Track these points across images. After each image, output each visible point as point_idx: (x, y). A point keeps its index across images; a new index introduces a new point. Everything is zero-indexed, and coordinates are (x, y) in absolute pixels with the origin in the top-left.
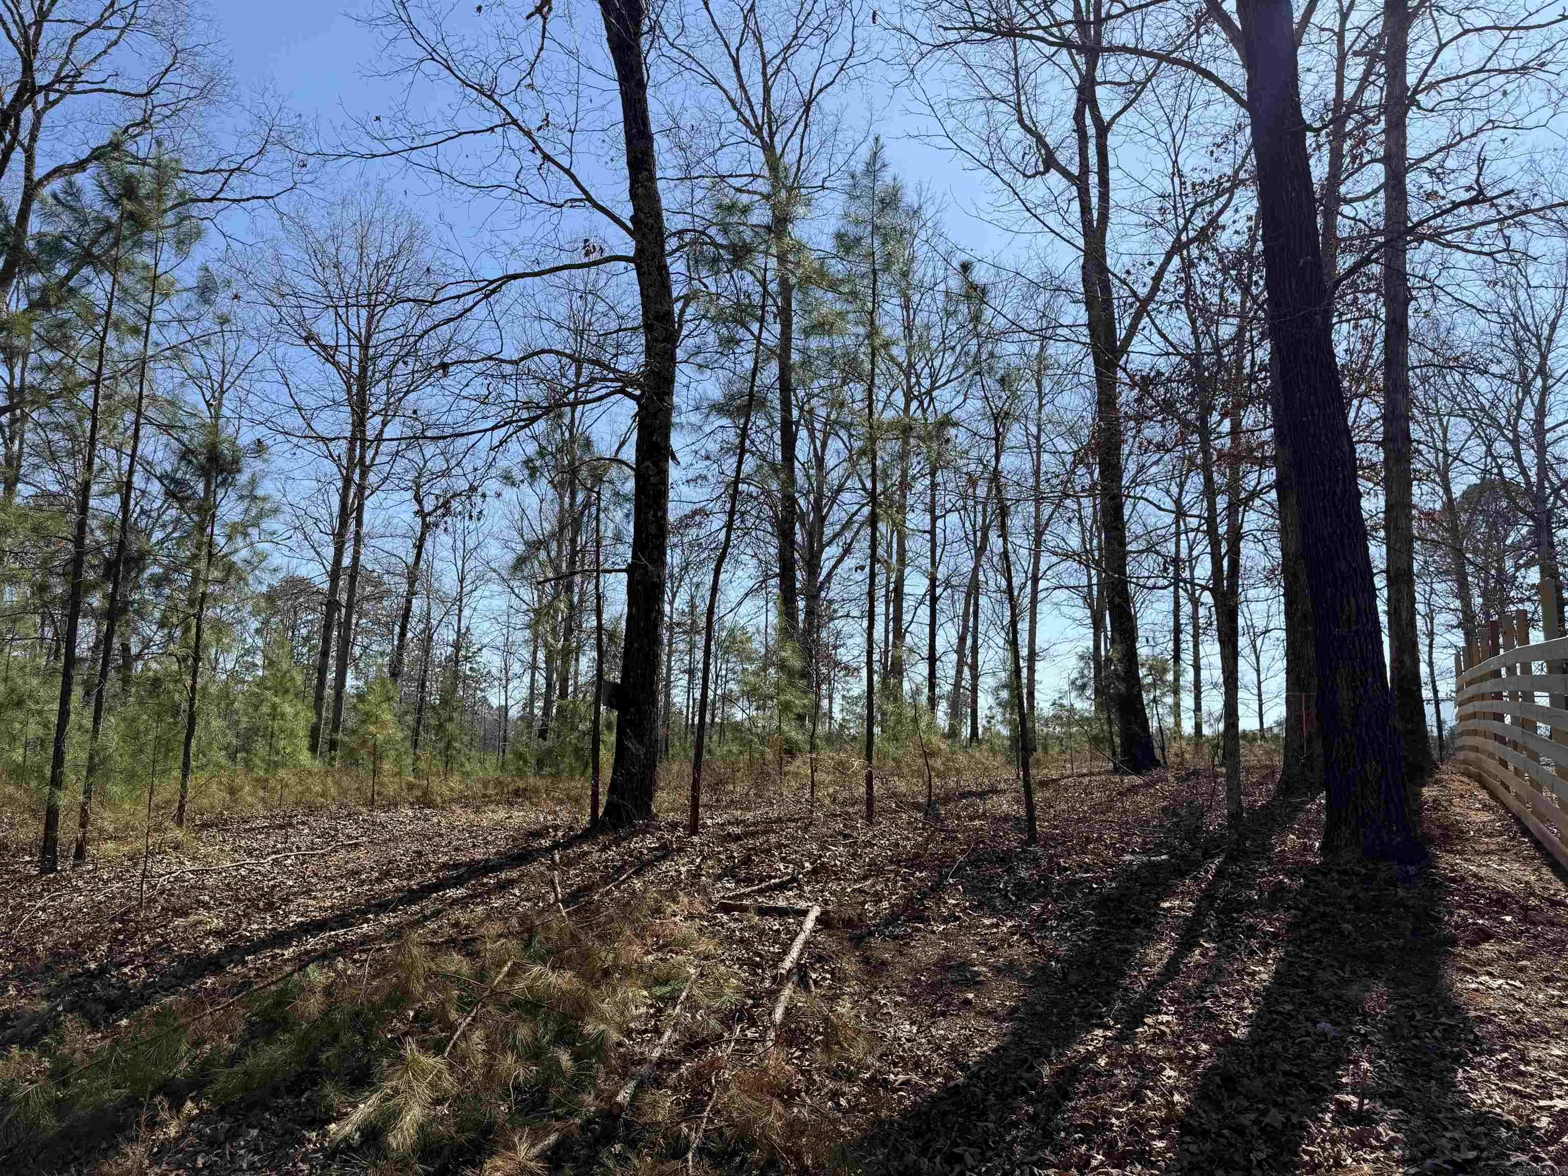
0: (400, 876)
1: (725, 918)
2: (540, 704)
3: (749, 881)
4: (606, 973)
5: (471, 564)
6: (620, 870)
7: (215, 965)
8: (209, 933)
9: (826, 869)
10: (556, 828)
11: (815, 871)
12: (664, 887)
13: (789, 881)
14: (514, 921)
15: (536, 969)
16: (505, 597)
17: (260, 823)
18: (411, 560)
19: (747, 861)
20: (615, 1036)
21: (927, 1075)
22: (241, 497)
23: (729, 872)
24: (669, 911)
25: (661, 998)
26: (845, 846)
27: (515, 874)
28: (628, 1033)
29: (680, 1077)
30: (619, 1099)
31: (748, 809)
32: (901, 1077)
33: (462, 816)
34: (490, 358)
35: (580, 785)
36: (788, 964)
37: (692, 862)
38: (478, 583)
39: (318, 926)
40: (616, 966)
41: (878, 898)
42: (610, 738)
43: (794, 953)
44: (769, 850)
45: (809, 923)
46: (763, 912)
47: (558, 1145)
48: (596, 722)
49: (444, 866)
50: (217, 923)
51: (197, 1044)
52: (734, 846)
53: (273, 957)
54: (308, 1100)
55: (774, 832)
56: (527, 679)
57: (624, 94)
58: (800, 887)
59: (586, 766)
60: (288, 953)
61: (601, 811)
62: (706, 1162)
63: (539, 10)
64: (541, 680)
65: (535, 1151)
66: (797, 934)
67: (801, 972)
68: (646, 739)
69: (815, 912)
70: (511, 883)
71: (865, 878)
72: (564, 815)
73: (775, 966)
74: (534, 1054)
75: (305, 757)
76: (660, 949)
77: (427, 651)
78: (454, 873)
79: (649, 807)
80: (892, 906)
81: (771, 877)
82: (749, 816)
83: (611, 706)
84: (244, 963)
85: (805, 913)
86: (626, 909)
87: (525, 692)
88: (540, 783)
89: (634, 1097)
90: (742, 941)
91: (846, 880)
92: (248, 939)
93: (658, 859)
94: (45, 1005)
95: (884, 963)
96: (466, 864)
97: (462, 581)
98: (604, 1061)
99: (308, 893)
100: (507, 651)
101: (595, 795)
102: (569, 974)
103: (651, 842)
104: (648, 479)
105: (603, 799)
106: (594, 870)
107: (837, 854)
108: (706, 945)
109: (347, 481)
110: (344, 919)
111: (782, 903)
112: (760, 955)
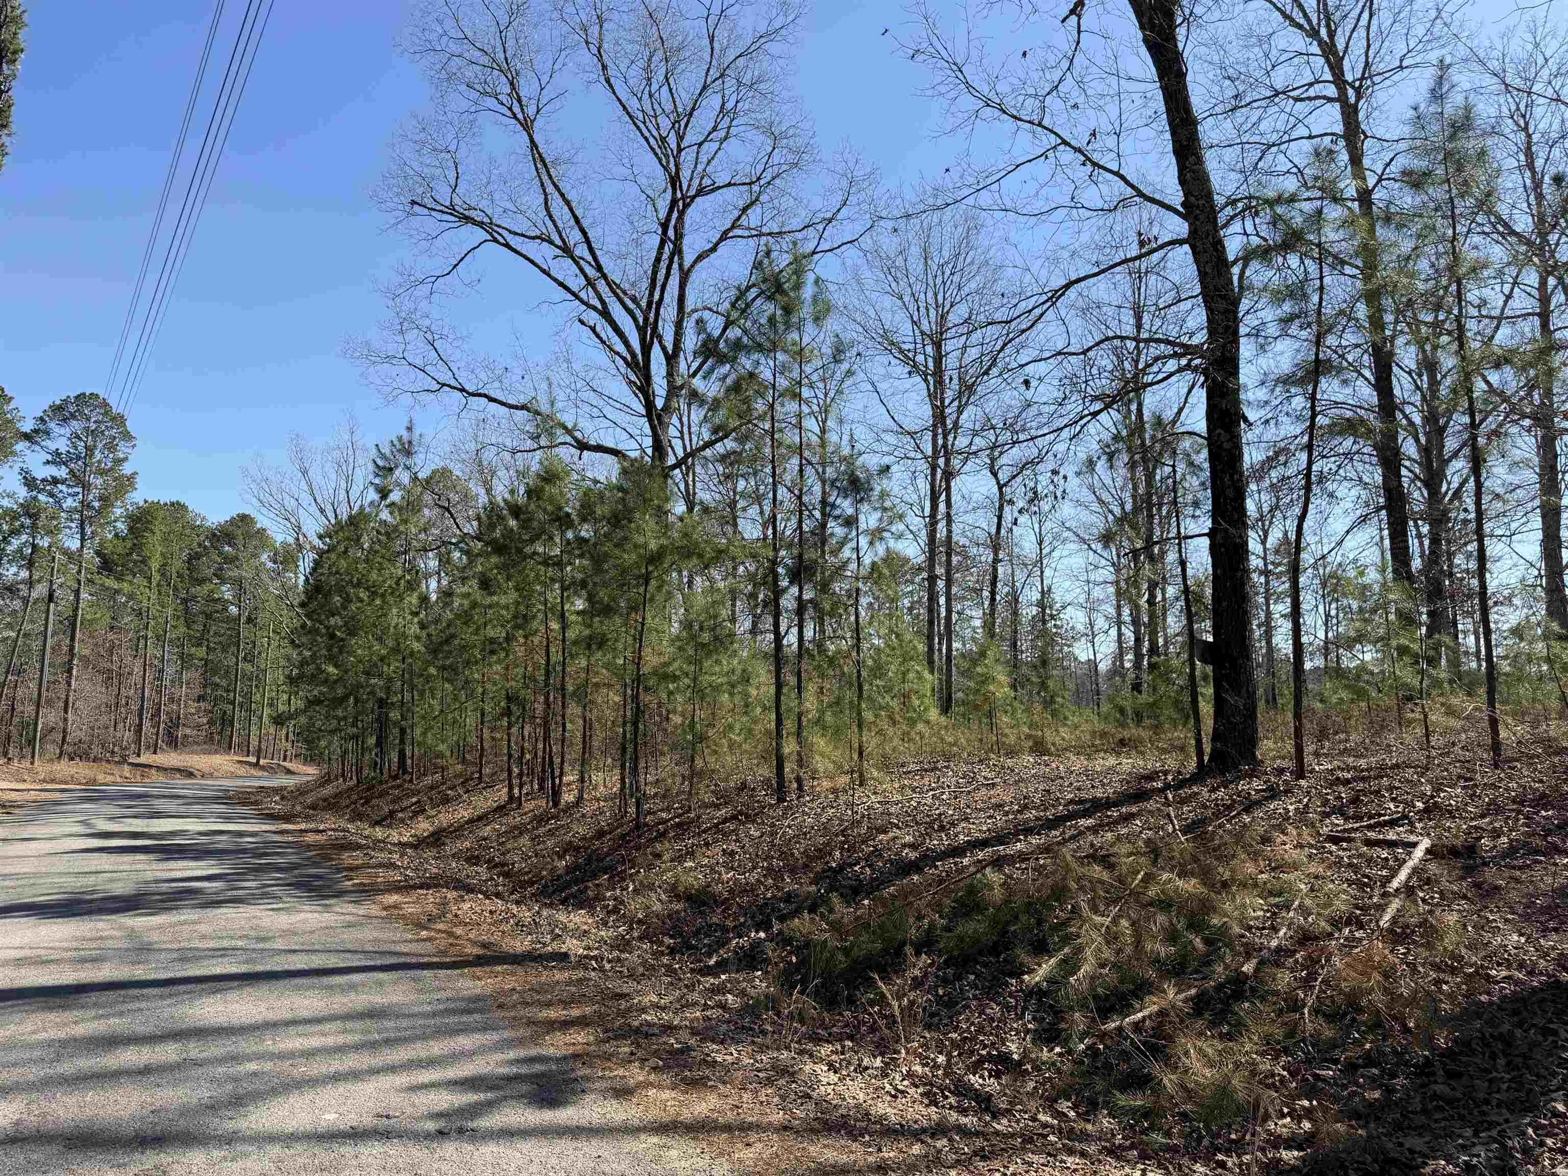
0: (1036, 808)
1: (1334, 848)
2: (1130, 657)
3: (1358, 818)
4: (1225, 885)
5: (1048, 525)
6: (1229, 808)
7: (914, 867)
8: (904, 846)
9: (1441, 809)
10: (1166, 773)
11: (1427, 810)
12: (1274, 822)
13: (1399, 819)
14: (1141, 843)
15: (1165, 876)
16: (1084, 554)
17: (912, 767)
18: (993, 531)
19: (1355, 801)
20: (1237, 930)
21: (1530, 973)
22: (875, 509)
23: (1340, 811)
24: (1278, 840)
25: (1277, 905)
26: (1464, 788)
27: (1134, 809)
28: (1249, 928)
29: (1296, 961)
30: (1245, 969)
31: (1362, 756)
32: (1504, 973)
33: (1078, 763)
34: (1059, 353)
35: (1183, 734)
36: (1395, 884)
37: (1300, 801)
38: (1055, 543)
39: (983, 844)
40: (1233, 880)
41: (1496, 834)
42: (1208, 691)
43: (1403, 875)
44: (1378, 792)
45: (1419, 853)
46: (1369, 843)
47: (1198, 996)
48: (1192, 675)
49: (1071, 802)
50: (909, 839)
51: (920, 918)
52: (1342, 788)
53: (956, 864)
54: (1005, 960)
55: (1387, 776)
56: (1113, 632)
57: (1165, 89)
58: (1411, 824)
59: (1187, 717)
60: (966, 861)
61: (1206, 758)
62: (1321, 1020)
63: (1073, 12)
64: (1129, 635)
65: (1181, 996)
66: (1405, 861)
67: (1408, 890)
68: (1244, 690)
69: (1425, 843)
70: (1132, 816)
71: (1483, 816)
72: (1171, 763)
73: (1383, 886)
74: (1172, 936)
75: (934, 714)
76: (1273, 869)
77: (1015, 613)
78: (1081, 807)
79: (1254, 754)
80: (1511, 840)
81: (1380, 815)
82: (1363, 763)
83: (1204, 661)
84: (936, 867)
85: (1414, 845)
86: (1238, 837)
87: (1113, 647)
88: (1145, 734)
89: (1257, 970)
90: (1350, 865)
91: (1461, 818)
92: (933, 851)
93: (1266, 799)
94: (813, 888)
95: (1497, 888)
96: (1091, 800)
97: (1040, 544)
98: (1229, 945)
99: (967, 819)
100: (1091, 607)
101: (1199, 742)
102: (1193, 881)
103: (1257, 784)
104: (1220, 447)
105: (1207, 748)
106: (1205, 807)
107: (1453, 796)
108: (1315, 868)
109: (934, 468)
110: (1001, 839)
111: (1391, 836)
112: (1367, 877)
